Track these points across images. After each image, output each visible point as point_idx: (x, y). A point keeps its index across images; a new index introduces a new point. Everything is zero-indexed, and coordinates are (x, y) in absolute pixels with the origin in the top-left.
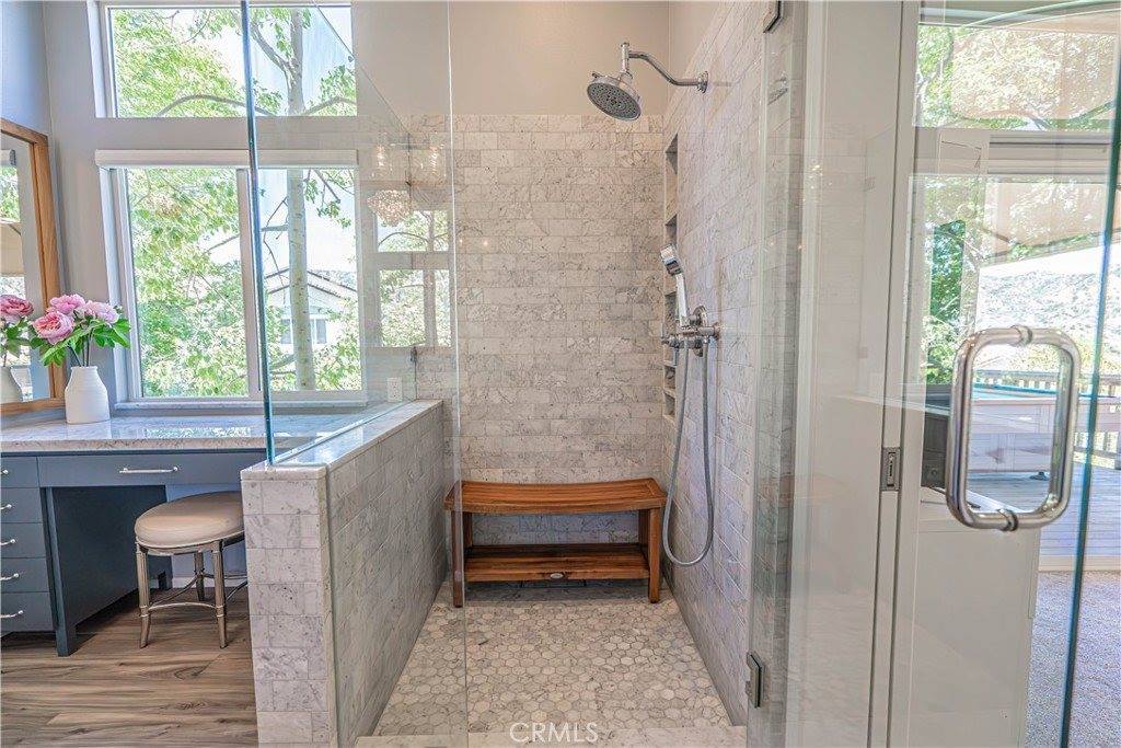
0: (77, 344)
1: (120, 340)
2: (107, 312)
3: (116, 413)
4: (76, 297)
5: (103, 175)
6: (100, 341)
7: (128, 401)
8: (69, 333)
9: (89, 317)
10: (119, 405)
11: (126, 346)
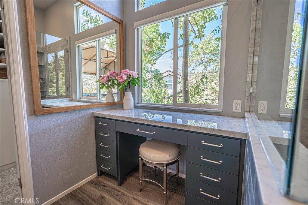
0: (127, 84)
1: (137, 84)
2: (135, 74)
3: (136, 107)
4: (128, 70)
5: (136, 31)
6: (133, 84)
7: (138, 103)
8: (125, 81)
9: (130, 75)
10: (136, 104)
11: (139, 86)
